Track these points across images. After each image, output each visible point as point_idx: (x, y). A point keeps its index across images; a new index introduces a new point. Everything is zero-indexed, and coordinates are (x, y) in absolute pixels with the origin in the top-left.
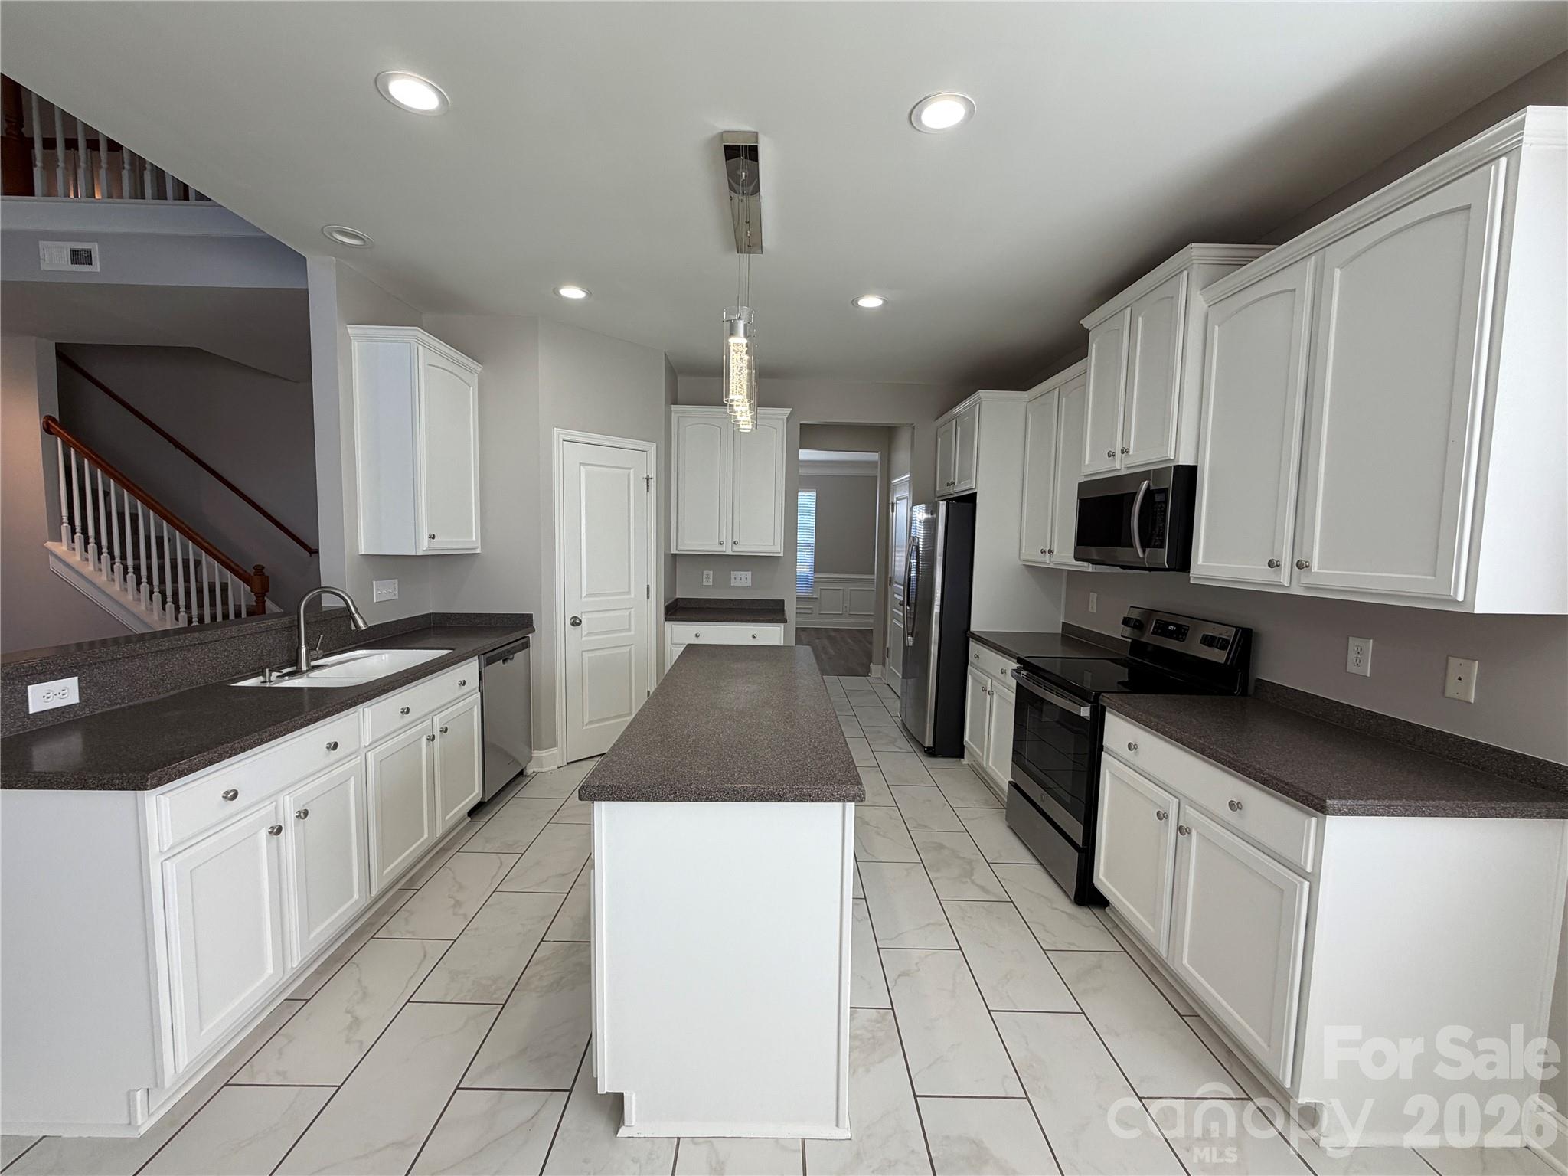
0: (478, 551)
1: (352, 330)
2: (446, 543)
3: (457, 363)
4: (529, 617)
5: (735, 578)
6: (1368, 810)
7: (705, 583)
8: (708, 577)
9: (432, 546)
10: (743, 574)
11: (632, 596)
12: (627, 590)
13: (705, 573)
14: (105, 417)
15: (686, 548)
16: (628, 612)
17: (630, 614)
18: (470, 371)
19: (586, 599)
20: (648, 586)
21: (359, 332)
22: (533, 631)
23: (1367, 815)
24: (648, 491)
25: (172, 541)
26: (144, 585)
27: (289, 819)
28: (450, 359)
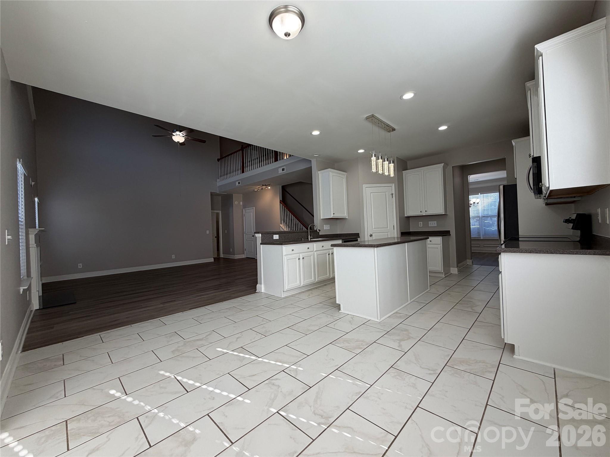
0: (347, 218)
1: (319, 172)
2: (337, 215)
3: (340, 174)
4: (358, 234)
5: (430, 224)
6: (512, 251)
7: (420, 226)
8: (421, 224)
9: (334, 216)
10: (433, 222)
11: (389, 228)
12: (387, 227)
13: (420, 222)
14: (289, 199)
15: (410, 215)
16: (387, 233)
17: (388, 234)
18: (344, 175)
19: (374, 229)
20: (394, 226)
21: (320, 172)
22: (359, 237)
23: (511, 252)
24: (392, 198)
25: (293, 218)
26: (288, 226)
27: (301, 258)
28: (338, 173)
